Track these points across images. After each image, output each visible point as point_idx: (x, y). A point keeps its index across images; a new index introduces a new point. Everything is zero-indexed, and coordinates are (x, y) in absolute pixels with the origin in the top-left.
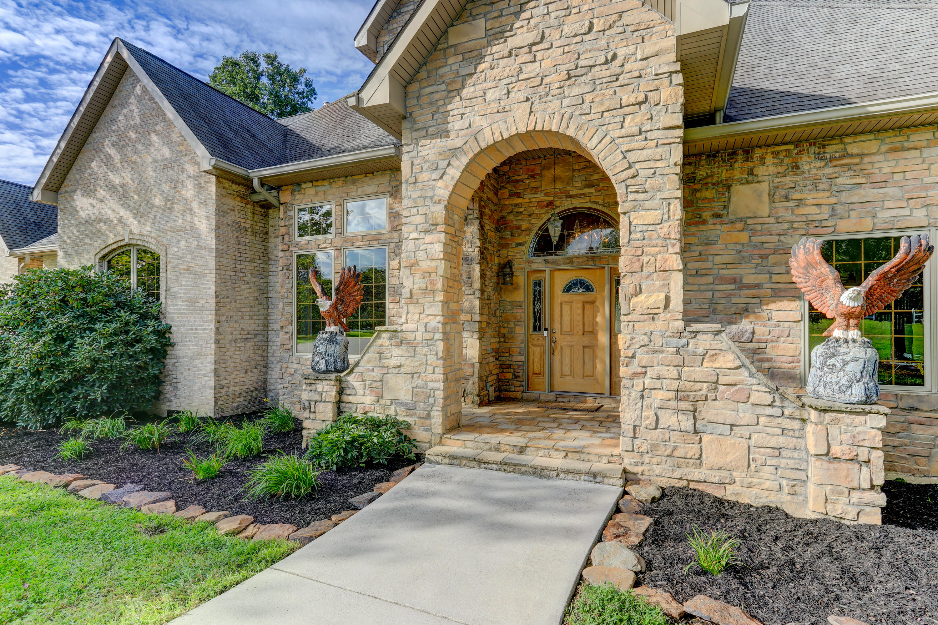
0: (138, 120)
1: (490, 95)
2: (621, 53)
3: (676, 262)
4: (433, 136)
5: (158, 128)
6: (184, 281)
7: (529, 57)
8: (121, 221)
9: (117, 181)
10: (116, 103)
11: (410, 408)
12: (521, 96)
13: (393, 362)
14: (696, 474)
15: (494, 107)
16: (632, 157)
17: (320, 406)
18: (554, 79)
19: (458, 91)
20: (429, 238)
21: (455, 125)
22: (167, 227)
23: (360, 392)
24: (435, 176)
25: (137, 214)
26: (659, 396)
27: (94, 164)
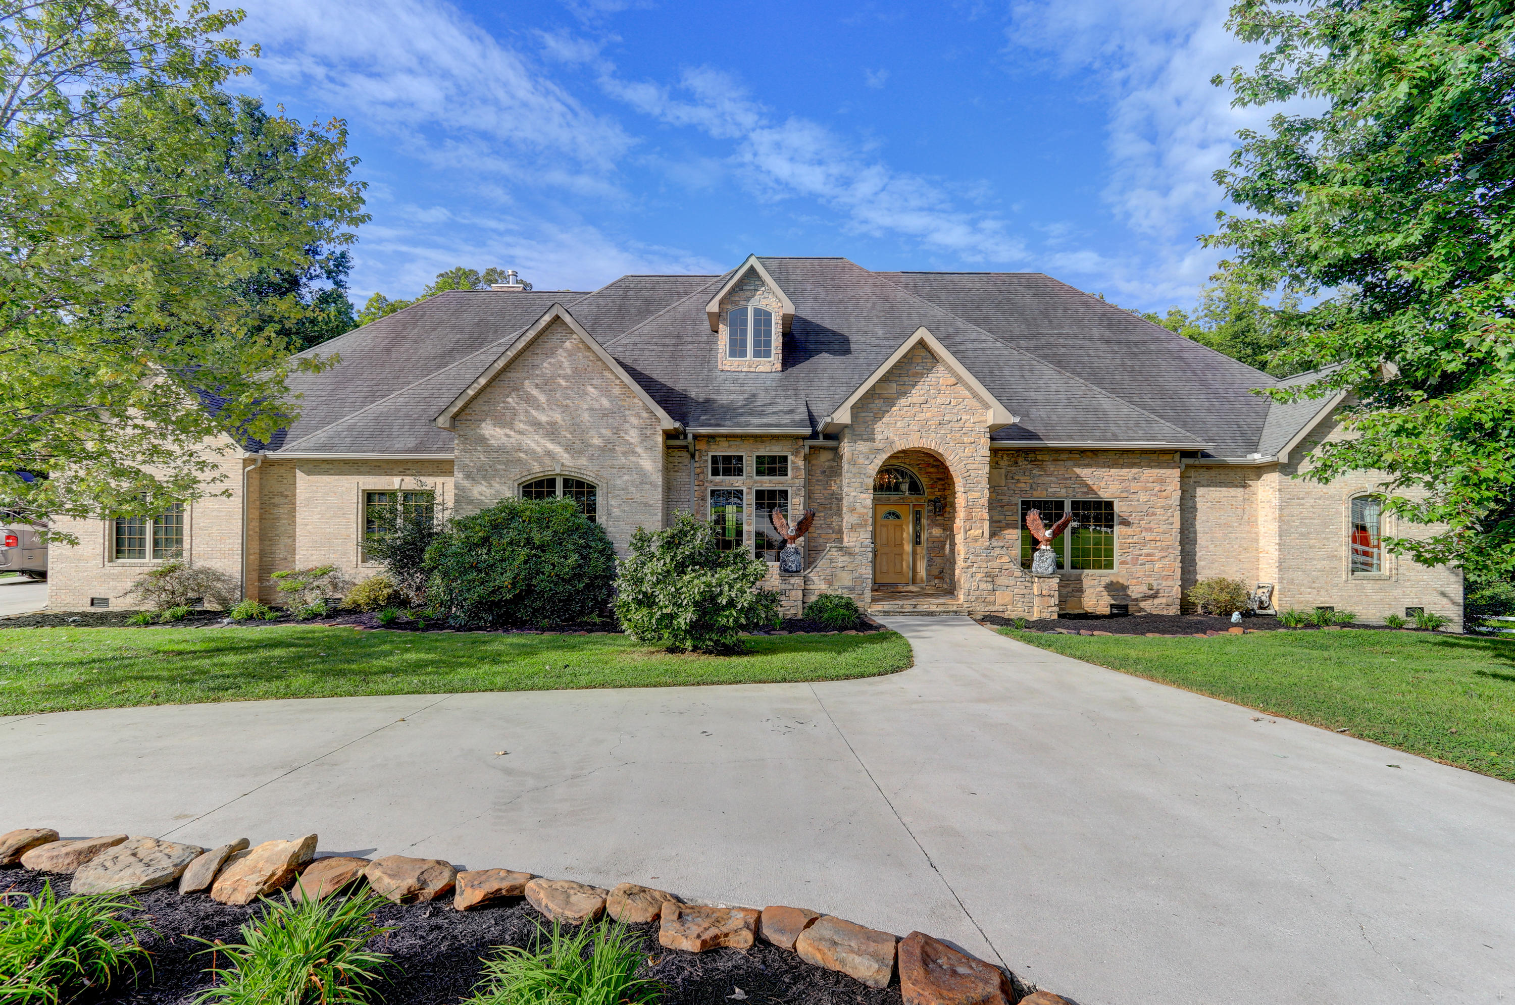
0: (569, 371)
1: (899, 424)
2: (964, 417)
3: (986, 516)
4: (865, 441)
5: (594, 382)
6: (627, 508)
7: (919, 409)
8: (548, 453)
9: (543, 418)
10: (539, 351)
11: (851, 589)
12: (916, 428)
13: (840, 565)
14: (994, 608)
15: (901, 431)
16: (968, 467)
17: (793, 592)
18: (933, 424)
19: (881, 419)
20: (863, 496)
21: (878, 437)
22: (609, 462)
23: (817, 582)
24: (866, 462)
25: (568, 448)
26: (980, 575)
27: (509, 400)
